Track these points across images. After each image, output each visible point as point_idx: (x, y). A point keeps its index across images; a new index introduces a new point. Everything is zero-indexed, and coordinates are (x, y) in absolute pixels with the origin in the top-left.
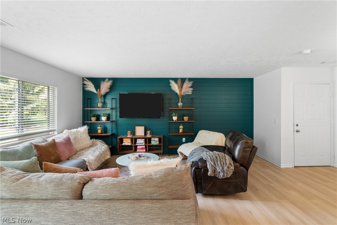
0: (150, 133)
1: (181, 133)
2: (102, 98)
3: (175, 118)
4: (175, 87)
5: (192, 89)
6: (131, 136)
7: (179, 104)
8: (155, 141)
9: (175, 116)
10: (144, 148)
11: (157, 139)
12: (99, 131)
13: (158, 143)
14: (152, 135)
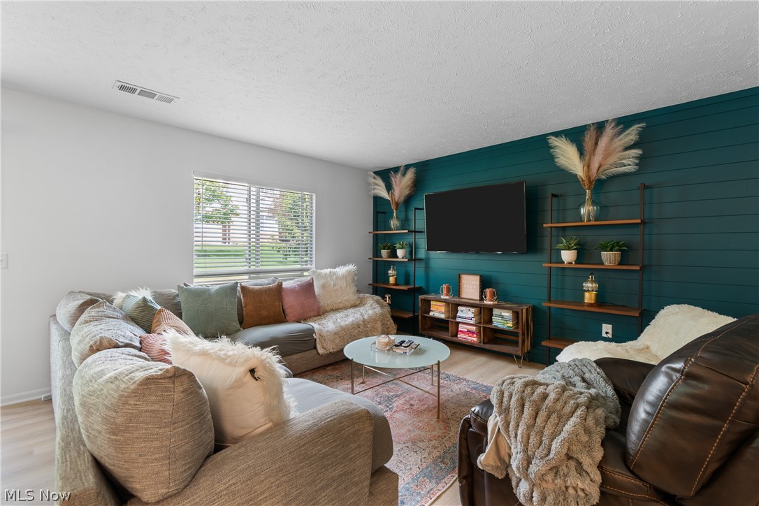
0: (493, 295)
1: (590, 305)
2: (402, 208)
3: (568, 256)
4: (568, 156)
5: (636, 152)
6: (447, 297)
7: (583, 211)
8: (503, 319)
9: (569, 248)
10: (473, 333)
11: (507, 314)
12: (392, 280)
13: (510, 324)
14: (498, 299)
